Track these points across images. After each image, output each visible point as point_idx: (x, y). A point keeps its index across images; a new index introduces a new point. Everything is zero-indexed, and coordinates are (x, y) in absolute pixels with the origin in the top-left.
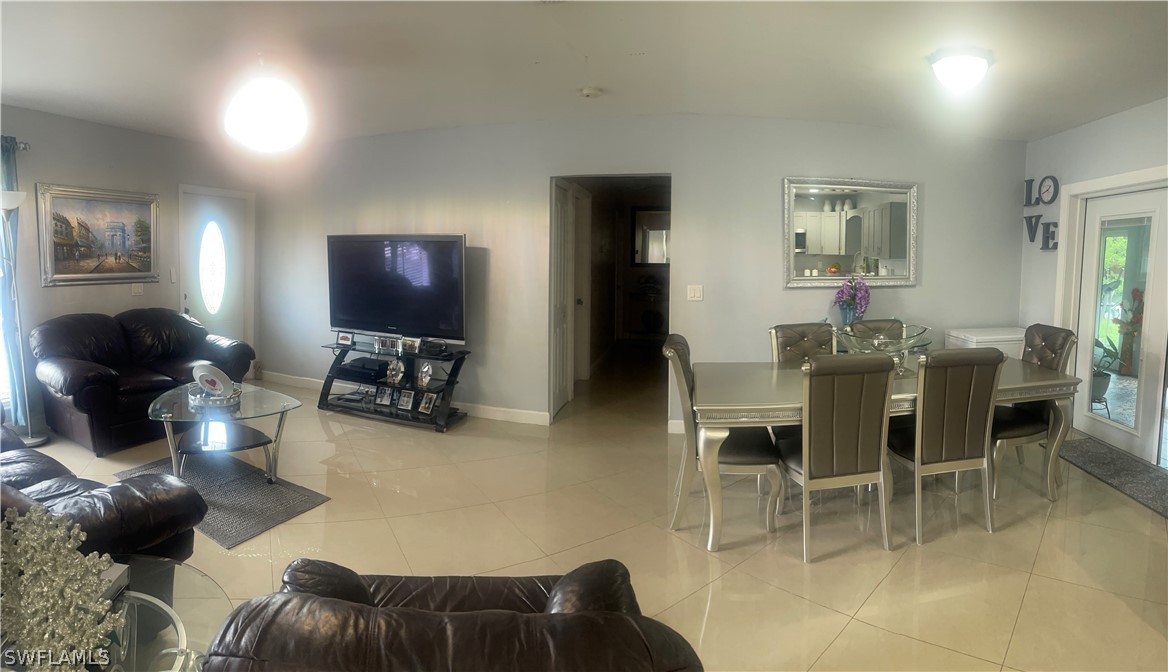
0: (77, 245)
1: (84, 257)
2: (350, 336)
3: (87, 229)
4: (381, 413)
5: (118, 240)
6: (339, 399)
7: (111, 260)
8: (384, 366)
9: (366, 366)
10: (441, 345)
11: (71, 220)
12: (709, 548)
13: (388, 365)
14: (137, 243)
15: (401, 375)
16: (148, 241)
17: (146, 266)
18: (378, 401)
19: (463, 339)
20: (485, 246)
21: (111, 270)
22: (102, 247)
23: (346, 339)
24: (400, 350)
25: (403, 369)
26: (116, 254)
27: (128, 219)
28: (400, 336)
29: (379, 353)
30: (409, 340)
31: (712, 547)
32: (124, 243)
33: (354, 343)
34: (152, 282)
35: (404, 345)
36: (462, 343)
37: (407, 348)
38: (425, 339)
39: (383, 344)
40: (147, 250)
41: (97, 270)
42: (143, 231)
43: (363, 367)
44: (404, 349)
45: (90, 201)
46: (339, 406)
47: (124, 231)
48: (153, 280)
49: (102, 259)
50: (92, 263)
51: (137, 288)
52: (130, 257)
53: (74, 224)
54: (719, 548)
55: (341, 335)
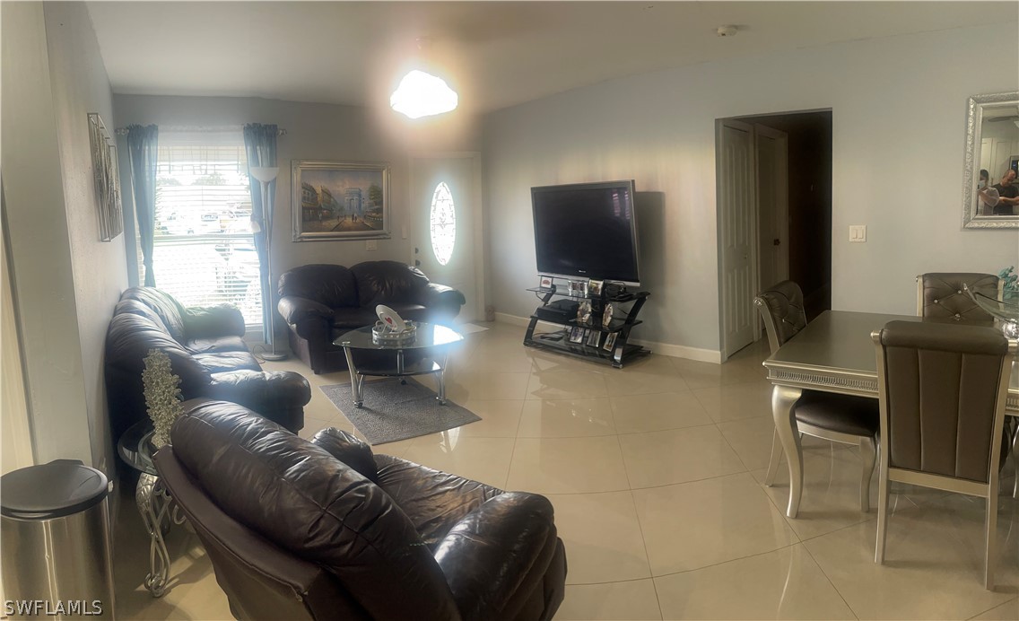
0: (321, 208)
1: (326, 218)
2: (550, 280)
3: (330, 195)
4: (574, 351)
5: (355, 203)
6: (543, 337)
7: (349, 221)
8: (576, 306)
9: (562, 307)
10: (619, 287)
11: (315, 188)
12: (788, 514)
13: (579, 306)
14: (371, 205)
15: (588, 315)
16: (381, 203)
17: (379, 225)
18: (572, 339)
19: (638, 281)
20: (660, 190)
21: (349, 229)
22: (342, 209)
23: (546, 282)
24: (586, 292)
25: (590, 310)
26: (353, 216)
27: (364, 186)
28: (587, 279)
29: (572, 296)
30: (593, 282)
31: (790, 513)
32: (360, 205)
33: (553, 286)
34: (384, 238)
35: (590, 288)
36: (638, 284)
37: (592, 290)
38: (607, 281)
39: (574, 287)
40: (380, 211)
41: (337, 228)
42: (376, 194)
43: (560, 308)
44: (589, 291)
45: (332, 173)
46: (541, 344)
47: (360, 196)
48: (385, 237)
49: (340, 220)
50: (334, 223)
51: (371, 244)
52: (365, 217)
53: (319, 190)
54: (798, 515)
55: (544, 279)
